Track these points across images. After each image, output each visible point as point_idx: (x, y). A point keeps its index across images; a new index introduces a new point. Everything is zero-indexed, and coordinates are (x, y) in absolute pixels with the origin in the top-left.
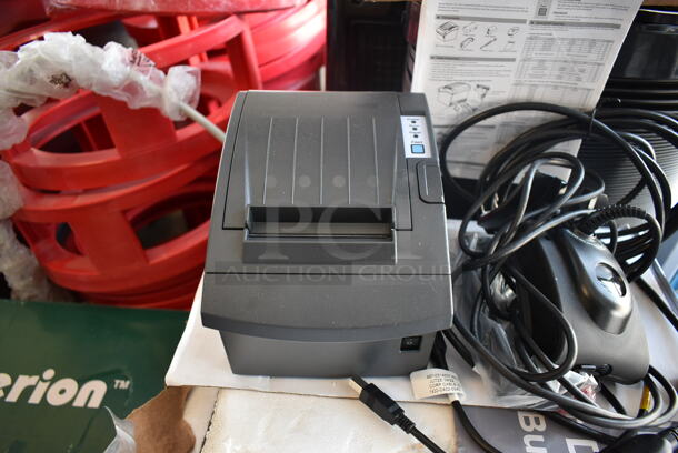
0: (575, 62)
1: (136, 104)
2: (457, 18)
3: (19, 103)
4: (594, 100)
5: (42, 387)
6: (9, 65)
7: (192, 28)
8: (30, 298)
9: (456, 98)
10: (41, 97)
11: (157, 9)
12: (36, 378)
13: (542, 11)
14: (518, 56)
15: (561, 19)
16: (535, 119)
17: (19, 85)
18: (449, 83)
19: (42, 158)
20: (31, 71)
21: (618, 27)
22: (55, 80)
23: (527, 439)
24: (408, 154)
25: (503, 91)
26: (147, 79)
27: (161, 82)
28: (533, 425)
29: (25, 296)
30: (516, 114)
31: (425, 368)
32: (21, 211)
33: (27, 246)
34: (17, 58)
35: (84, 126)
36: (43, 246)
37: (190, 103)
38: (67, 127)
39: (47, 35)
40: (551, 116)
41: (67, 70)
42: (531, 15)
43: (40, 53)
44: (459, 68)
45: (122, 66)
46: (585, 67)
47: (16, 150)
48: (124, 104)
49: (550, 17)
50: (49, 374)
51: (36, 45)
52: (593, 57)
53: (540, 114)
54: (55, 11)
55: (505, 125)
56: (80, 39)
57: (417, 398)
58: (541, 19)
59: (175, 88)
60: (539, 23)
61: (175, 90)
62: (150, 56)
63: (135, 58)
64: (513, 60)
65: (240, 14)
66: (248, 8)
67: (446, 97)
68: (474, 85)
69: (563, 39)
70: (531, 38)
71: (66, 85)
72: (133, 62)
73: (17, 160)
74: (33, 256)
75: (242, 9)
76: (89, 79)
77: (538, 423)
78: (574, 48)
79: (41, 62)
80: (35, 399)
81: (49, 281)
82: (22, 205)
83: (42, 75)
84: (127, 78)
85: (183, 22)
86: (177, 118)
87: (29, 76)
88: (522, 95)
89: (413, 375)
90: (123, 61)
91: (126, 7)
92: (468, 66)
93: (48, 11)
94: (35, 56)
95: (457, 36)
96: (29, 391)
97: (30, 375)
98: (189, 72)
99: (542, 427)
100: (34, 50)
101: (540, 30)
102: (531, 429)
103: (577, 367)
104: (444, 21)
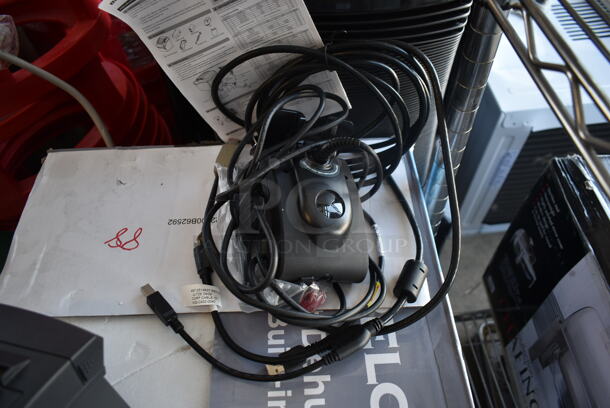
2: (163, 32)
14: (229, 36)
18: (197, 77)
23: (270, 334)
28: (278, 322)
42: (210, 4)
44: (193, 64)
46: (285, 18)
58: (219, 3)
60: (220, 7)
64: (227, 39)
67: (204, 86)
69: (249, 8)
70: (225, 20)
101: (226, 11)
102: (275, 325)
103: (297, 281)
104: (156, 39)
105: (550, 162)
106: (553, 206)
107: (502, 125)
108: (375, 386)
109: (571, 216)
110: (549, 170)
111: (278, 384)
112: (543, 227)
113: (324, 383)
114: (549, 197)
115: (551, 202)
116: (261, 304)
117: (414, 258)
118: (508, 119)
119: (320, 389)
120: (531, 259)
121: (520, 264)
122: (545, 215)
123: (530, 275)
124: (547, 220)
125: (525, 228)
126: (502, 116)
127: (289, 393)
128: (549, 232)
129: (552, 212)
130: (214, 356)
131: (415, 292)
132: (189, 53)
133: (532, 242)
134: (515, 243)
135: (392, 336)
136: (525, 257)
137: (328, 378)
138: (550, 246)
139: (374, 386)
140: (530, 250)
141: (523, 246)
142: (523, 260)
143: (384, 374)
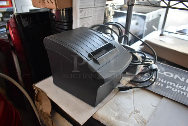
0: (99, 15)
13: (95, 5)
15: (97, 6)
21: (104, 6)
68: (86, 24)
70: (94, 11)
78: (99, 12)
127: (158, 82)
132: (85, 17)
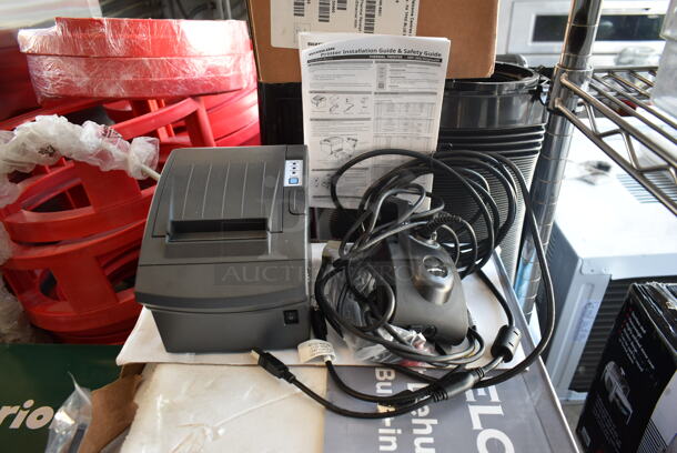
0: (414, 119)
1: (106, 168)
2: (324, 92)
3: (13, 170)
4: (433, 145)
5: (23, 414)
6: (7, 141)
7: (160, 106)
8: (14, 341)
9: (335, 148)
10: (31, 164)
11: (126, 95)
12: (18, 407)
13: (381, 86)
14: (372, 116)
15: (395, 90)
16: (396, 161)
17: (14, 156)
18: (327, 137)
19: (30, 217)
20: (24, 144)
21: (435, 94)
22: (42, 151)
23: (378, 385)
24: (286, 184)
25: (368, 142)
26: (115, 148)
27: (127, 150)
28: (386, 376)
29: (10, 339)
30: (381, 158)
31: (309, 339)
32: (10, 261)
33: (14, 294)
34: (13, 135)
35: (68, 194)
36: (29, 295)
37: (151, 166)
38: (52, 195)
39: (37, 118)
40: (407, 158)
41: (52, 143)
42: (374, 88)
43: (32, 130)
44: (332, 126)
45: (95, 139)
46: (420, 122)
47: (9, 210)
48: (98, 168)
49: (388, 89)
50: (29, 403)
51: (27, 125)
52: (424, 115)
53: (399, 157)
54: (45, 100)
55: (375, 166)
56: (64, 120)
57: (302, 362)
58: (382, 91)
59: (138, 154)
60: (380, 93)
61: (138, 155)
62: (118, 130)
63: (106, 132)
64: (368, 119)
65: (195, 97)
66: (201, 92)
67: (327, 148)
68: (345, 138)
69: (400, 103)
70: (378, 103)
71: (51, 155)
72: (104, 135)
73: (8, 219)
74: (19, 303)
75: (195, 93)
76: (70, 149)
77: (389, 374)
78: (410, 109)
79: (32, 138)
80: (16, 424)
81: (32, 326)
82: (11, 255)
83: (33, 147)
84: (100, 146)
85: (153, 104)
86: (141, 177)
87: (22, 149)
88: (382, 144)
89: (299, 346)
90: (97, 135)
91: (101, 95)
92: (338, 125)
93: (39, 100)
94: (27, 133)
95: (326, 104)
96: (11, 418)
97: (13, 405)
98: (150, 142)
99: (393, 376)
100: (28, 129)
101: (382, 98)
102: (383, 379)
103: (408, 328)
104: (315, 95)
105: (631, 288)
106: (638, 328)
107: (581, 271)
108: (480, 431)
109: (657, 333)
110: (630, 295)
111: (387, 421)
112: (631, 353)
113: (432, 425)
114: (633, 320)
115: (636, 325)
116: (377, 338)
117: (507, 323)
118: (585, 264)
119: (429, 430)
120: (625, 390)
121: (614, 401)
122: (632, 339)
123: (626, 409)
124: (635, 344)
125: (615, 360)
126: (580, 261)
127: (399, 431)
128: (639, 356)
129: (639, 335)
130: (327, 399)
131: (511, 349)
132: (335, 116)
133: (623, 372)
134: (606, 379)
135: (492, 389)
136: (618, 391)
137: (435, 422)
138: (642, 370)
139: (478, 432)
140: (622, 382)
141: (614, 380)
142: (617, 396)
143: (488, 421)
